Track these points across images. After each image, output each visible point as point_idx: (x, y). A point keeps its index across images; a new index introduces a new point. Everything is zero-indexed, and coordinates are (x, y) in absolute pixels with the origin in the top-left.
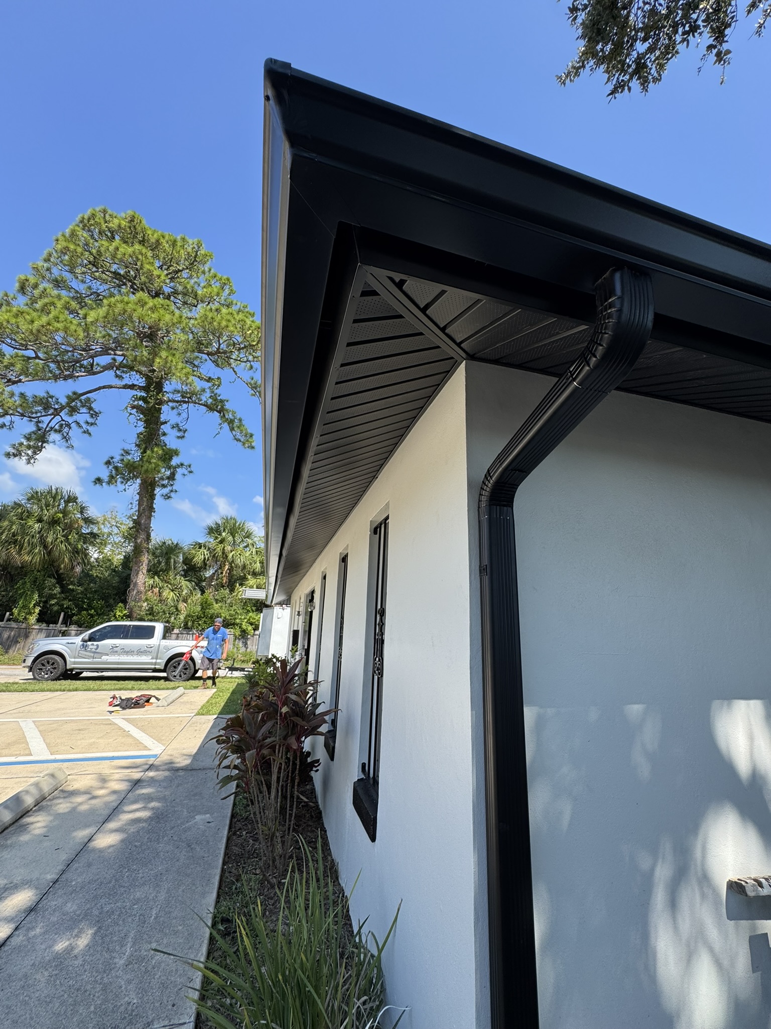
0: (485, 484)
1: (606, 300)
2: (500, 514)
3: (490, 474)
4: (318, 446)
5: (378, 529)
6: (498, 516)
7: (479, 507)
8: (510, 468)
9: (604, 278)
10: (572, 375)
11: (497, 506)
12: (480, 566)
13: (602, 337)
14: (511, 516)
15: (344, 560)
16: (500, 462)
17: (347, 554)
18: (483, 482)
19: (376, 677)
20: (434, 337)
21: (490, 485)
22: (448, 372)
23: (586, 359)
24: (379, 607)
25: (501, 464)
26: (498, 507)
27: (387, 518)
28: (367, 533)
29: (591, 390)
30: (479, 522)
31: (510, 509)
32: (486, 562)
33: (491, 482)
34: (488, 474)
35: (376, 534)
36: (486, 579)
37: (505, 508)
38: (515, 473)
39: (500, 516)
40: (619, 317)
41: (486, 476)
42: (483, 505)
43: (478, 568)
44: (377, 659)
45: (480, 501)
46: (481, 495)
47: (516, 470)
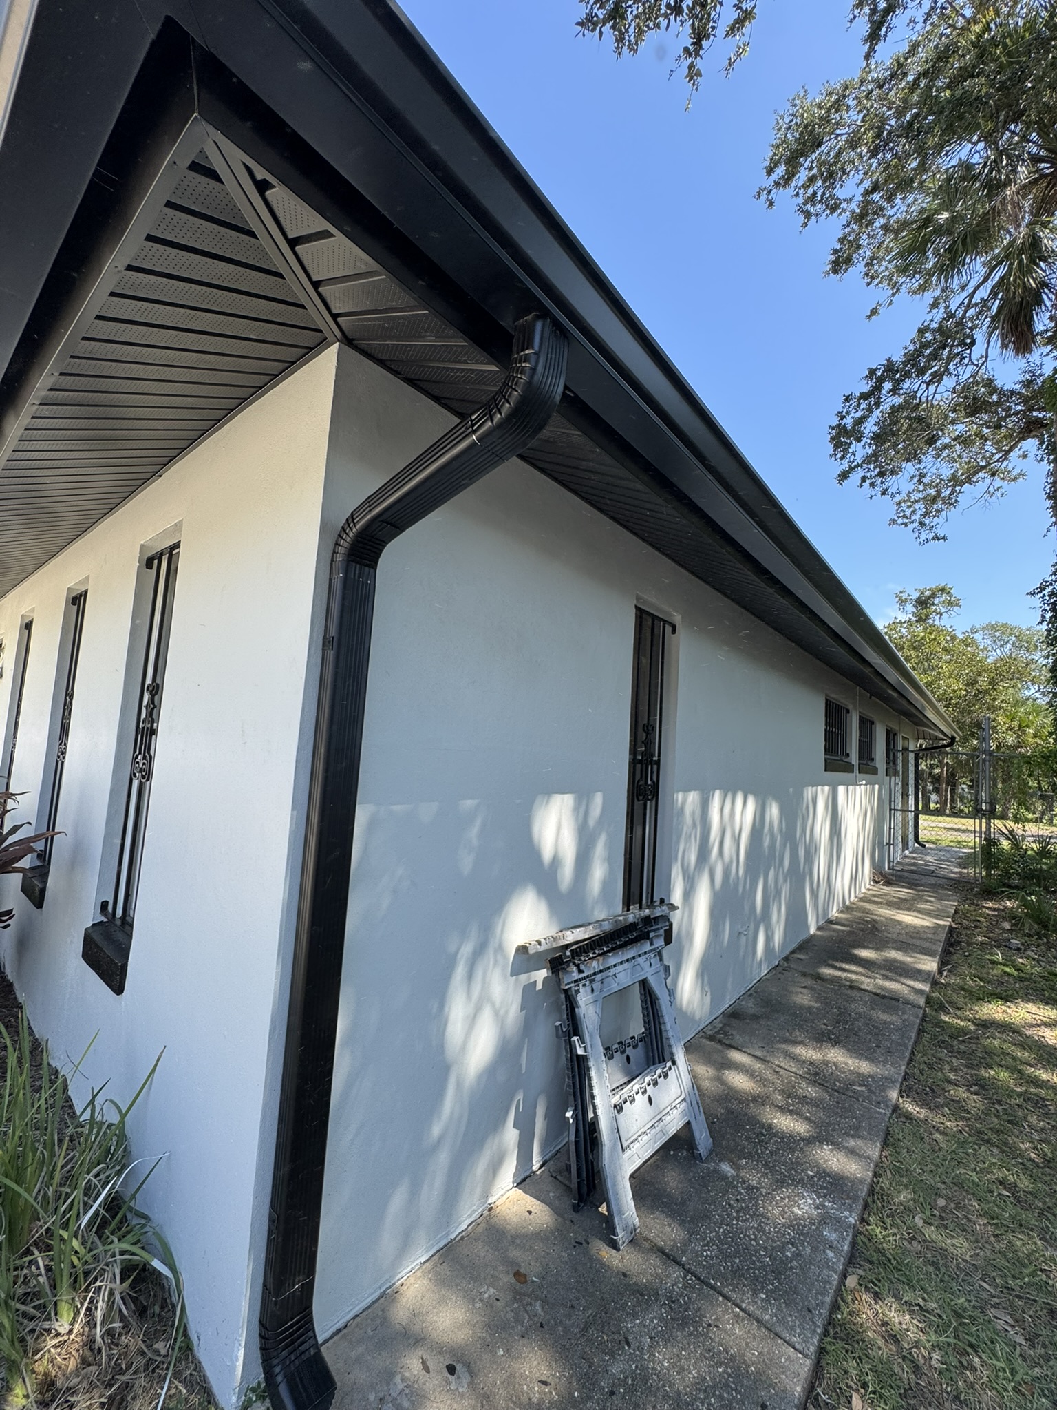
0: (345, 531)
1: (523, 350)
2: (360, 573)
3: (353, 520)
4: (51, 390)
5: (156, 562)
6: (356, 577)
7: (332, 561)
8: (380, 519)
9: (526, 321)
10: (473, 426)
11: (357, 563)
12: (324, 638)
13: (510, 394)
14: (372, 579)
15: (78, 601)
16: (369, 506)
17: (86, 592)
18: (343, 527)
19: (136, 783)
20: (301, 291)
21: (351, 534)
22: (312, 349)
23: (490, 411)
24: (149, 681)
25: (370, 510)
26: (358, 566)
27: (177, 545)
28: (133, 565)
29: (489, 451)
30: (330, 580)
31: (372, 570)
32: (333, 632)
33: (354, 530)
34: (351, 519)
35: (151, 568)
36: (331, 654)
37: (367, 569)
38: (386, 527)
39: (359, 577)
40: (532, 377)
41: (347, 520)
42: (339, 558)
43: (321, 639)
44: (140, 757)
45: (334, 552)
46: (337, 544)
47: (388, 523)
